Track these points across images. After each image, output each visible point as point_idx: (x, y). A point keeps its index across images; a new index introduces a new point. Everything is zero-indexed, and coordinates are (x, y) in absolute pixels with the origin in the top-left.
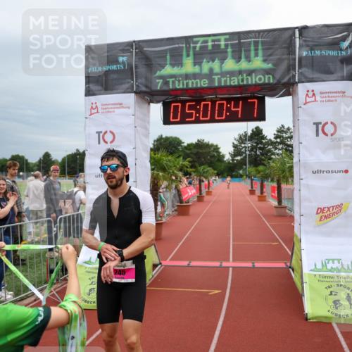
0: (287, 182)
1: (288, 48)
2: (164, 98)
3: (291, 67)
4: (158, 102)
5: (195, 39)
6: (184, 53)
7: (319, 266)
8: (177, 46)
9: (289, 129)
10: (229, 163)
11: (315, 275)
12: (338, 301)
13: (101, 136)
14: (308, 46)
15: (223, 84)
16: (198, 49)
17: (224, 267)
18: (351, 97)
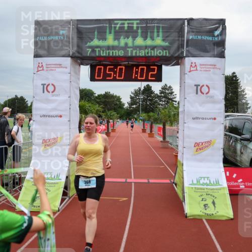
1: (179, 32)
2: (92, 62)
3: (180, 46)
4: (87, 65)
5: (116, 22)
6: (108, 31)
7: (195, 182)
9: (170, 87)
10: (127, 109)
11: (192, 188)
12: (207, 204)
13: (45, 87)
14: (193, 32)
15: (134, 55)
16: (117, 29)
17: (128, 183)
18: (220, 69)
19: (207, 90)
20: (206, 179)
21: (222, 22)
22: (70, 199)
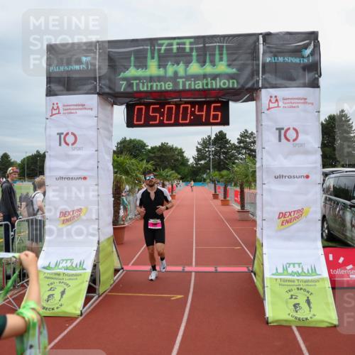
0: (250, 187)
1: (252, 54)
2: (127, 100)
3: (255, 73)
4: (122, 104)
5: (160, 42)
6: (149, 55)
7: (280, 270)
8: (141, 47)
9: (252, 134)
10: (193, 167)
11: (276, 279)
12: (298, 304)
13: (62, 138)
14: (271, 52)
15: (187, 88)
16: (162, 51)
17: (186, 272)
18: (312, 104)
19: (294, 136)
20: (296, 266)
21: (313, 36)
22: (99, 297)
